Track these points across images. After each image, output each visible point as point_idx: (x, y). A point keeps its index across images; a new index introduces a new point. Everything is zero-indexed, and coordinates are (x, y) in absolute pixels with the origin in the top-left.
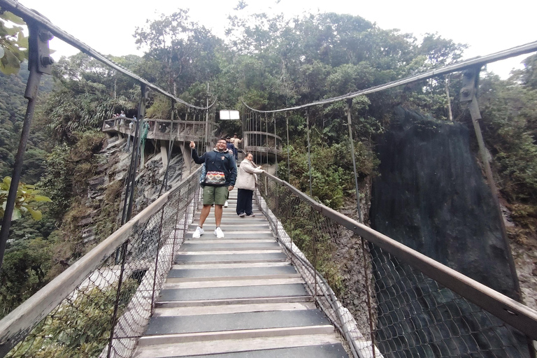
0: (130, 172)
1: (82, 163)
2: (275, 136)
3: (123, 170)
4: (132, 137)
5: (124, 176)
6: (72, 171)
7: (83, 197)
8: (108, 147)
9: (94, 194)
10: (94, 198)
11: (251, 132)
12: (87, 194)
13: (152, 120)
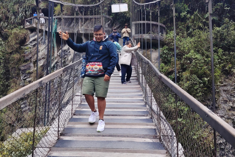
0: (47, 60)
1: (14, 54)
2: (159, 24)
3: (43, 58)
4: (46, 32)
5: (44, 63)
6: (8, 60)
7: (18, 79)
8: (30, 41)
9: (25, 76)
10: (25, 80)
11: (138, 22)
12: (20, 77)
13: (59, 17)
